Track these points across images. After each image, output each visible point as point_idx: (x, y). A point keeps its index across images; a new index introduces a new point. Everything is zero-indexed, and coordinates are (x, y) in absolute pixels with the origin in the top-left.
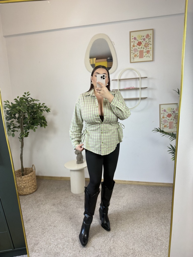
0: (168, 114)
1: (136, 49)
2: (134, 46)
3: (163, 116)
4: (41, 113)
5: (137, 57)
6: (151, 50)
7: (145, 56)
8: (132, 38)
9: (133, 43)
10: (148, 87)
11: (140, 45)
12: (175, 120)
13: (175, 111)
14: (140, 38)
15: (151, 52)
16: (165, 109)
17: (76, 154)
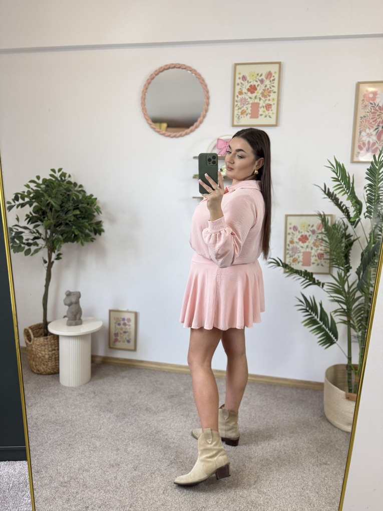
0: (302, 236)
1: (245, 98)
2: (241, 93)
3: (291, 238)
5: (245, 115)
6: (274, 104)
7: (261, 115)
8: (238, 76)
9: (239, 87)
11: (252, 92)
12: (315, 248)
13: (316, 229)
14: (255, 78)
15: (274, 108)
16: (295, 225)
17: (65, 304)
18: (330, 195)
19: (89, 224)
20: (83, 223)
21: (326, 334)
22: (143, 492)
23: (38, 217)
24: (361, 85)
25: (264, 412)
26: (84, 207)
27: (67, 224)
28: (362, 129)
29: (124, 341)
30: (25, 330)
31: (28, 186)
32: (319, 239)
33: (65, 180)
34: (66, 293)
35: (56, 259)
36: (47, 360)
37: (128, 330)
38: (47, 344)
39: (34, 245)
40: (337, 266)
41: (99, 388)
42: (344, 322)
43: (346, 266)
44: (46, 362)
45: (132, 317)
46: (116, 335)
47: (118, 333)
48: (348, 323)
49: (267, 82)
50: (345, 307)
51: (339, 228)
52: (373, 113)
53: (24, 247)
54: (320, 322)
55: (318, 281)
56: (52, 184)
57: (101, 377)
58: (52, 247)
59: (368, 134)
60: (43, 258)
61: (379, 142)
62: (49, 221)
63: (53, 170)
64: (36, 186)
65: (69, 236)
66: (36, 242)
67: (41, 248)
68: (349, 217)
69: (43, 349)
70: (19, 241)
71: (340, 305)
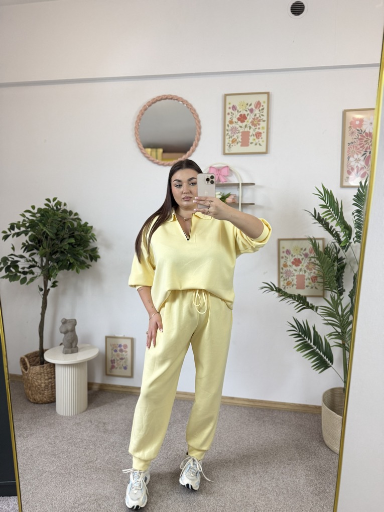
0: (295, 259)
1: (236, 128)
2: (231, 122)
3: (285, 262)
5: (236, 144)
6: (264, 132)
7: (252, 143)
8: (228, 106)
9: (230, 116)
10: (256, 204)
11: (242, 122)
12: (308, 271)
13: (308, 253)
14: (244, 108)
15: (264, 136)
16: (288, 248)
17: (61, 332)
18: (320, 220)
19: (85, 252)
20: (78, 251)
21: (320, 358)
23: (34, 245)
24: (347, 113)
25: (262, 438)
26: (79, 235)
27: (62, 252)
28: (350, 155)
29: (120, 368)
30: (21, 358)
31: (23, 215)
32: (312, 263)
33: (60, 209)
34: (61, 321)
35: (52, 287)
36: (43, 389)
37: (125, 357)
38: (44, 373)
39: (30, 274)
40: (329, 289)
41: (96, 416)
42: (340, 345)
43: (339, 289)
44: (43, 391)
45: (128, 343)
46: (113, 361)
47: (114, 360)
48: (342, 346)
49: (257, 111)
50: (339, 330)
51: (331, 251)
52: (360, 139)
53: (20, 276)
54: (314, 346)
55: (311, 304)
56: (47, 213)
57: (98, 405)
58: (48, 274)
59: (356, 159)
60: (39, 286)
61: (367, 167)
62: (44, 250)
63: (48, 200)
64: (31, 216)
65: (65, 264)
66: (31, 270)
67: (36, 277)
68: (339, 242)
69: (39, 378)
70: (15, 270)
71: (335, 329)
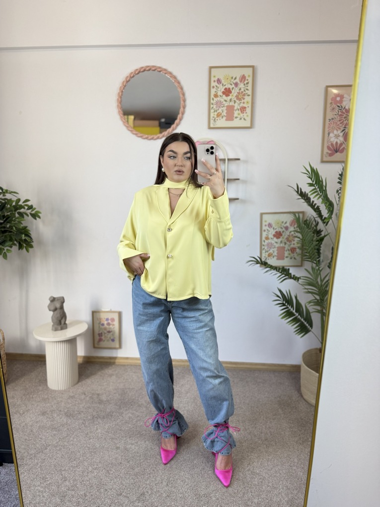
0: (276, 232)
1: (220, 101)
2: (216, 96)
3: (267, 235)
4: (20, 220)
5: (221, 118)
6: (248, 107)
7: (236, 117)
8: (213, 79)
9: (215, 90)
10: (240, 179)
11: (227, 95)
12: (288, 243)
13: (289, 226)
14: (229, 82)
15: (249, 110)
16: (270, 222)
17: (50, 310)
18: (303, 195)
22: (148, 486)
24: (329, 89)
25: (247, 397)
28: (330, 131)
29: (108, 341)
32: (292, 235)
34: (49, 299)
37: (112, 330)
40: (310, 260)
41: (89, 388)
42: (318, 311)
43: (318, 260)
45: (116, 317)
46: (100, 335)
47: (102, 333)
48: (321, 311)
49: (241, 85)
50: (318, 297)
51: (310, 224)
52: (341, 115)
54: (296, 313)
55: (294, 276)
57: (88, 377)
59: (336, 135)
61: (345, 143)
68: (320, 216)
71: (314, 297)
